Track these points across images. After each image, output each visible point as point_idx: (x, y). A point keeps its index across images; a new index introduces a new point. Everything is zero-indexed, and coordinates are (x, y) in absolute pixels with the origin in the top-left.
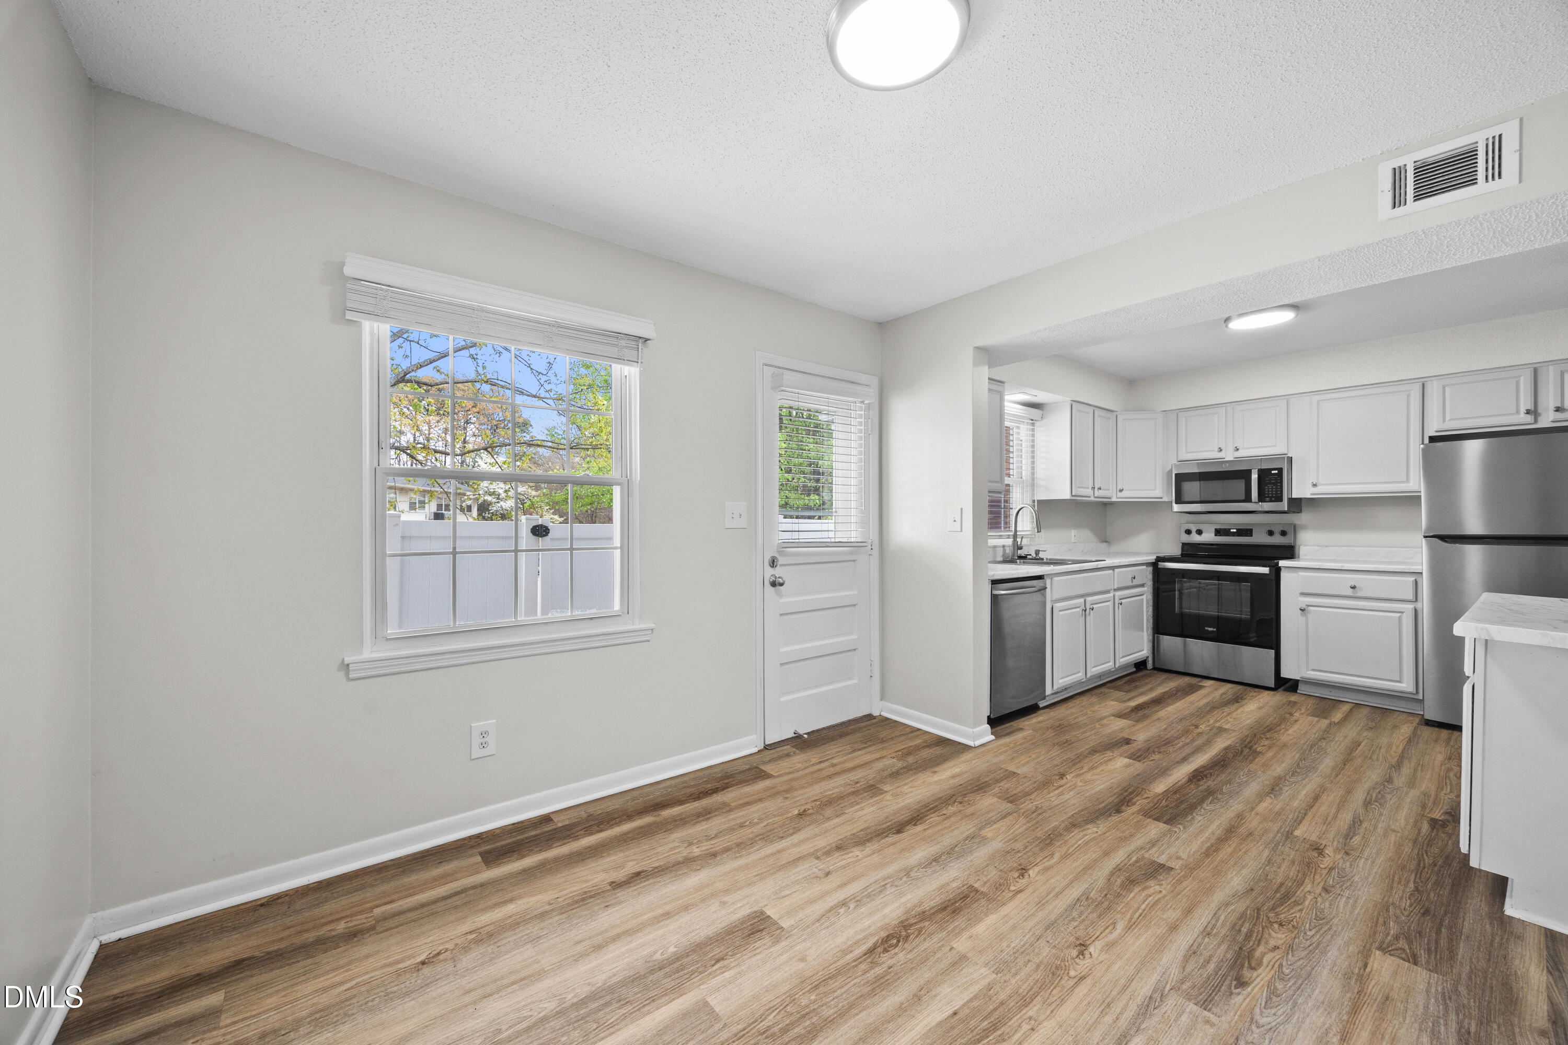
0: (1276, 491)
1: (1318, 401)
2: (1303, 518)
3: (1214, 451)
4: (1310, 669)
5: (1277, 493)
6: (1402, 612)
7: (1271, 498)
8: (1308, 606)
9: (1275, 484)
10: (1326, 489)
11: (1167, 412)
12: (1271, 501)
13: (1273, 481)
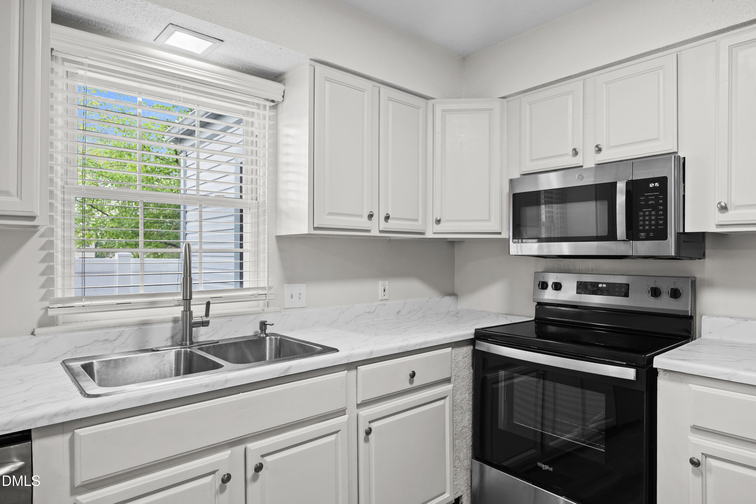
0: (657, 220)
1: (731, 47)
2: (706, 268)
3: (567, 154)
5: (657, 224)
7: (647, 232)
9: (654, 207)
10: (744, 215)
11: (508, 99)
12: (648, 238)
13: (650, 202)
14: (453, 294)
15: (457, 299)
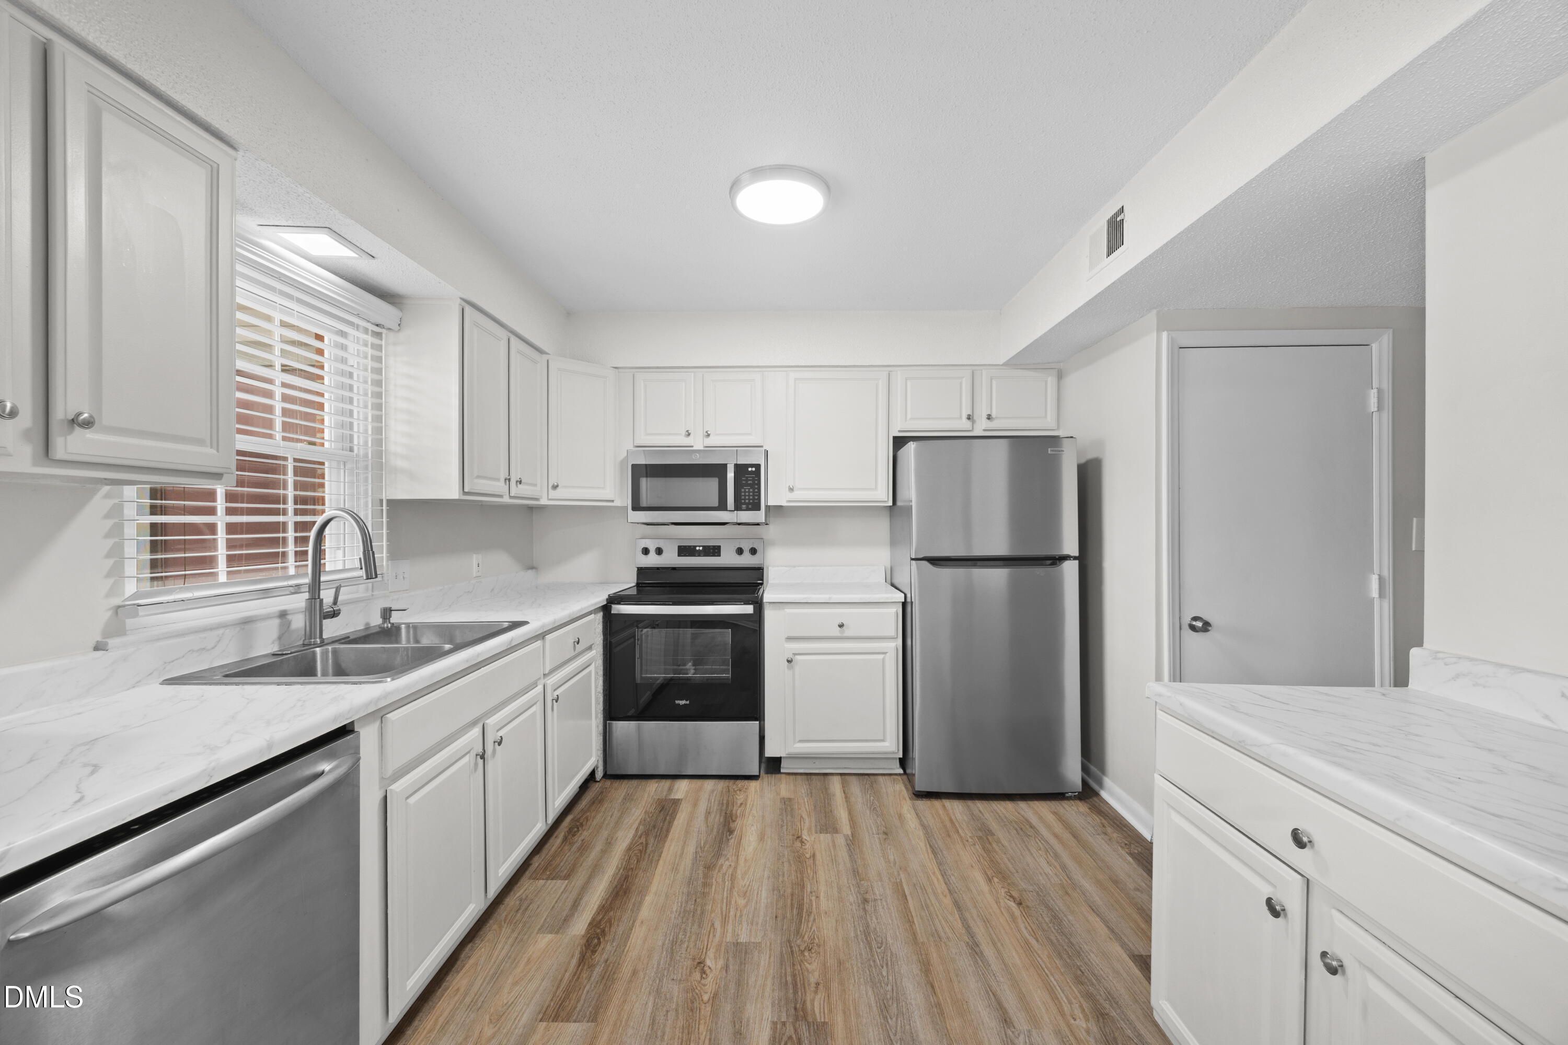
0: (754, 496)
1: (796, 379)
2: (773, 531)
3: (680, 434)
4: (797, 739)
5: (754, 499)
6: (885, 653)
7: (747, 504)
8: (795, 654)
9: (752, 486)
10: (805, 495)
11: (619, 370)
12: (748, 509)
13: (749, 482)
14: (533, 567)
15: (538, 572)
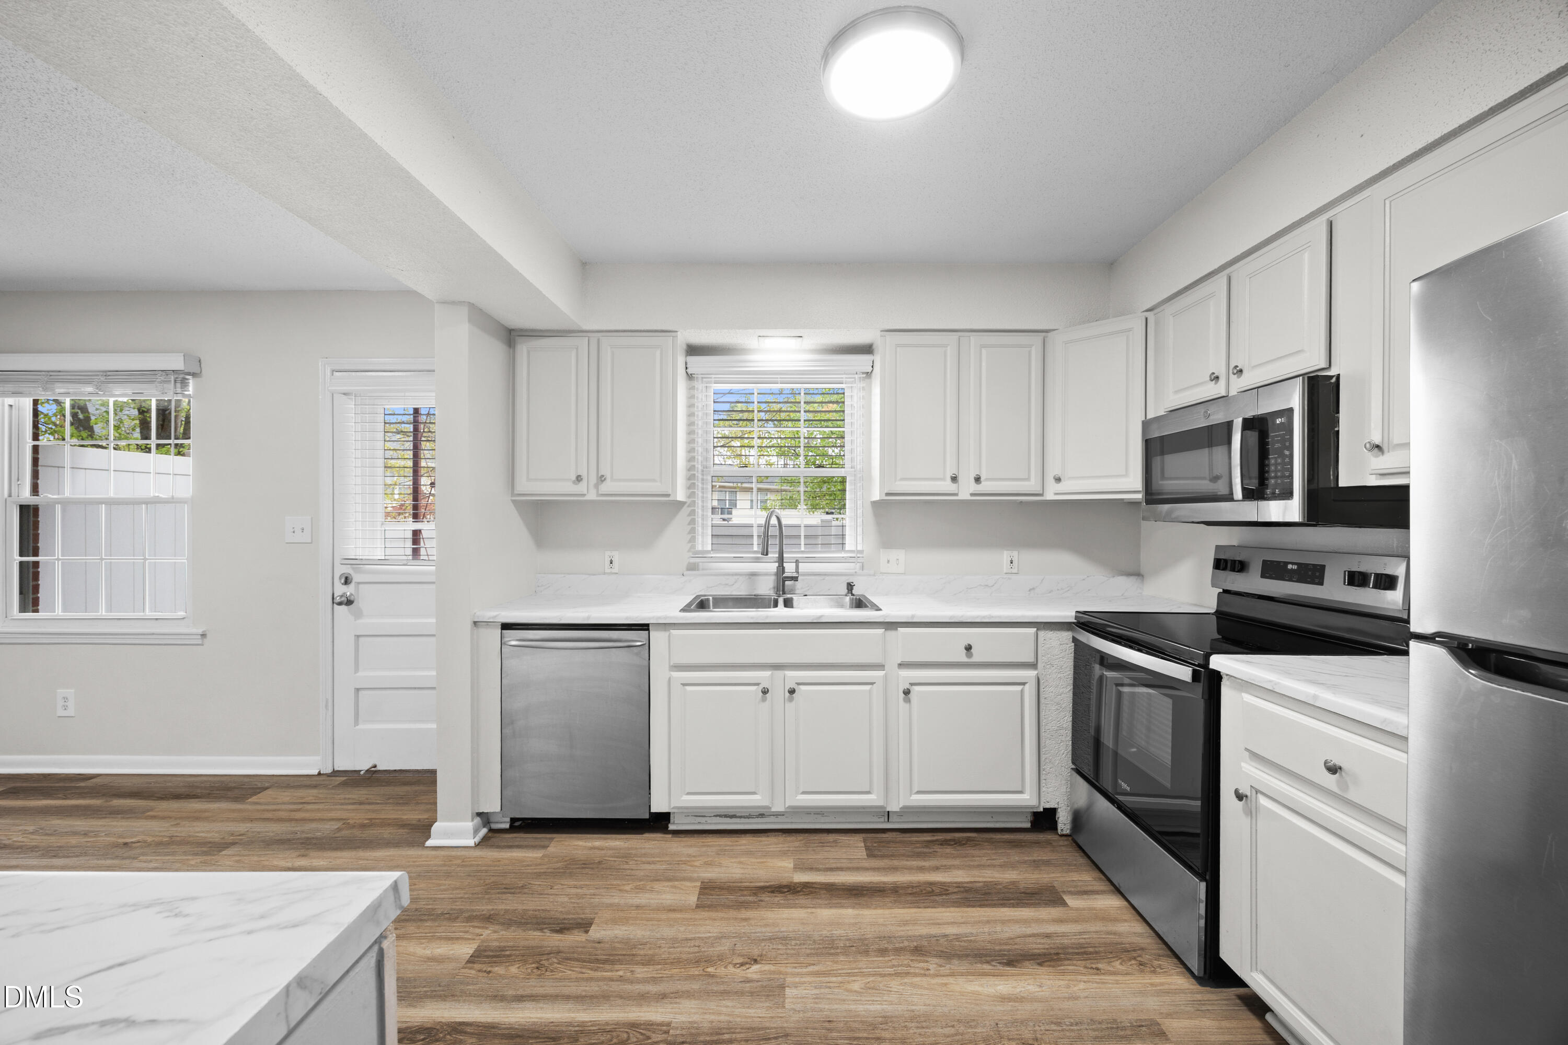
1: (1388, 201)
7: (1274, 487)
8: (1255, 790)
9: (1281, 452)
14: (1138, 574)
15: (1143, 580)
